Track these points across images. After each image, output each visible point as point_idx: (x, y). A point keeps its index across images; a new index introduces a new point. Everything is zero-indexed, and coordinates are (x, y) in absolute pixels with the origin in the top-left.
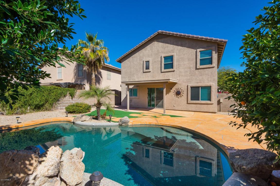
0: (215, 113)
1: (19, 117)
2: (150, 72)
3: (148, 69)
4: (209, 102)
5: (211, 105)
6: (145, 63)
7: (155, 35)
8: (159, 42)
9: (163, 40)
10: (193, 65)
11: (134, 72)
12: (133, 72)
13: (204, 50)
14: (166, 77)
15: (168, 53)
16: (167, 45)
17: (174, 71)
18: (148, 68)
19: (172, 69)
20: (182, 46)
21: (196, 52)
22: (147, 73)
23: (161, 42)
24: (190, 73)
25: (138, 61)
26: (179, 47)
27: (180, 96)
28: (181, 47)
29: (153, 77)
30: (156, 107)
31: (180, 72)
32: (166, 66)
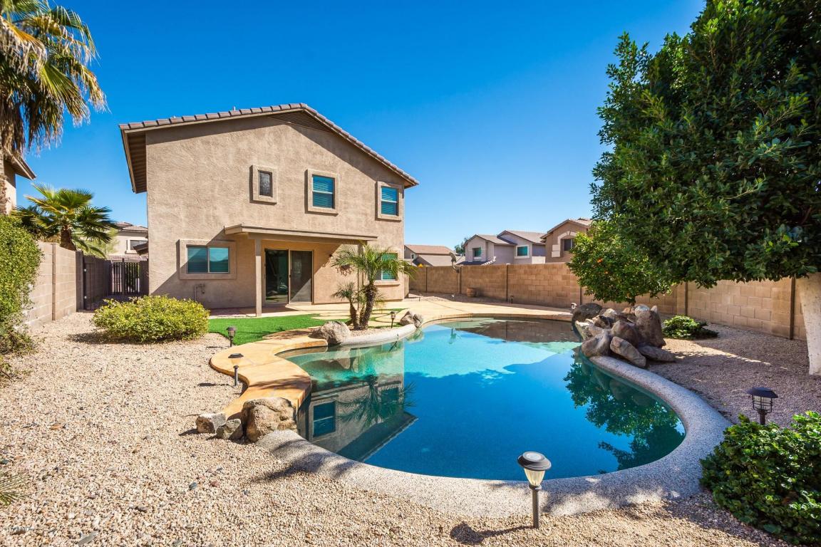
0: (400, 300)
1: (240, 356)
2: (274, 204)
3: (270, 194)
4: (394, 282)
5: (396, 288)
6: (256, 175)
7: (295, 110)
8: (300, 132)
9: (309, 131)
10: (371, 211)
11: (212, 191)
12: (210, 193)
13: (387, 186)
14: (319, 225)
15: (323, 169)
16: (320, 147)
17: (335, 215)
18: (267, 191)
19: (331, 209)
20: (351, 162)
21: (376, 185)
22: (264, 206)
23: (306, 135)
24: (366, 226)
25: (231, 163)
26: (346, 163)
27: (347, 270)
28: (350, 166)
29: (284, 221)
30: (293, 301)
31: (349, 220)
32: (319, 200)
